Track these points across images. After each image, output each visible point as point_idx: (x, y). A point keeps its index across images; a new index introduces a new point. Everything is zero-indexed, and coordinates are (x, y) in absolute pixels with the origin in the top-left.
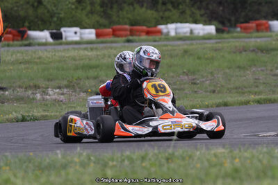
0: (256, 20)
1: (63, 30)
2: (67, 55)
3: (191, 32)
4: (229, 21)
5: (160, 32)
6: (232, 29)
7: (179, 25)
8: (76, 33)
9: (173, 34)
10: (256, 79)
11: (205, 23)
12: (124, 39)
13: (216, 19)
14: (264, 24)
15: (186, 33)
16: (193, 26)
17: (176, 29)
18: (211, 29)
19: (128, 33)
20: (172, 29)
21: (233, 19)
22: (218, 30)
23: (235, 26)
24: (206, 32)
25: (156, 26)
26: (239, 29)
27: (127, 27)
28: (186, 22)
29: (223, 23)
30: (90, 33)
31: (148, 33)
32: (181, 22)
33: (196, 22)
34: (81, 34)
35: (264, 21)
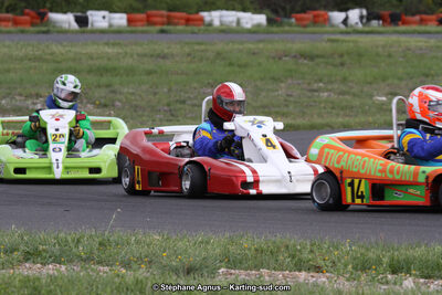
0: (315, 9)
1: (89, 13)
2: (84, 52)
3: (238, 22)
4: (284, 9)
5: (202, 20)
6: (286, 20)
7: (224, 13)
8: (104, 17)
9: (217, 23)
10: (288, 95)
11: (256, 11)
12: (158, 28)
13: (269, 6)
14: (323, 16)
15: (232, 22)
16: (241, 14)
17: (221, 16)
18: (261, 19)
19: (165, 19)
20: (215, 17)
21: (288, 7)
22: (269, 21)
23: (290, 17)
24: (255, 22)
25: (197, 13)
26: (293, 20)
27: (164, 12)
28: (233, 9)
29: (275, 11)
30: (121, 18)
31: (188, 21)
32: (227, 9)
33: (244, 10)
34: (110, 19)
35: (322, 12)
